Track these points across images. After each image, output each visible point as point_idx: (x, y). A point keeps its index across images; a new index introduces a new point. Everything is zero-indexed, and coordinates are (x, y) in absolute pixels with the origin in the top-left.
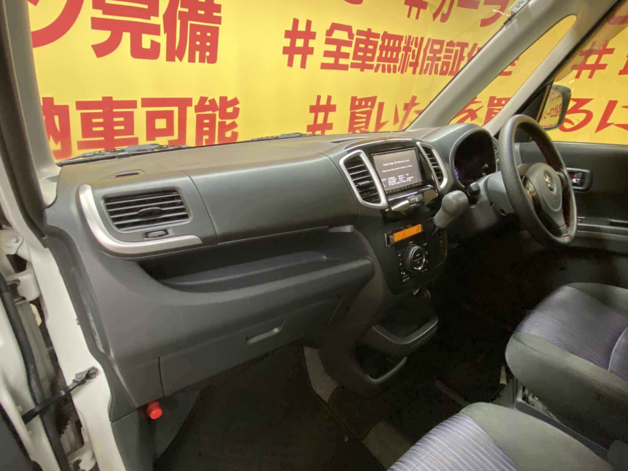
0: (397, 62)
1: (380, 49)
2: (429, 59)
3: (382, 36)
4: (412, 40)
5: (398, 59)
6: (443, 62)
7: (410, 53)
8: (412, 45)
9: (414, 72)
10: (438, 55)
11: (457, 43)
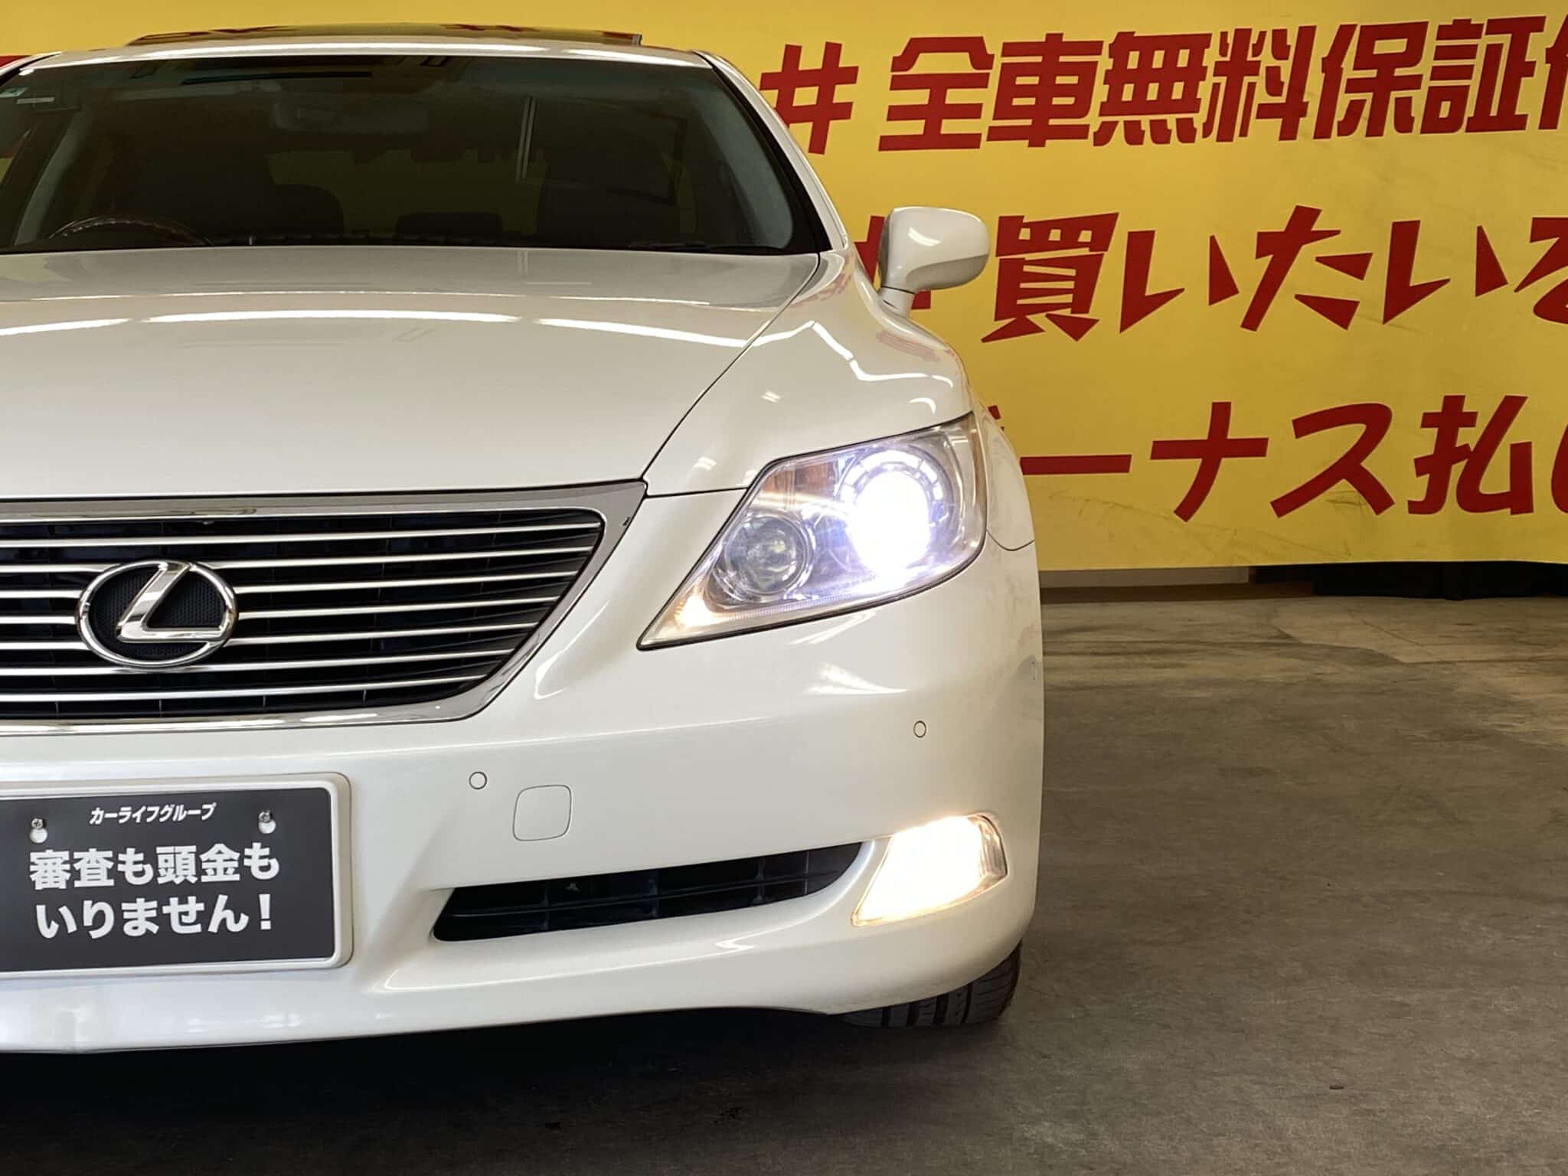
0: (1197, 111)
1: (1105, 83)
2: (1354, 86)
3: (1111, 46)
4: (1254, 39)
5: (1200, 99)
6: (1431, 89)
7: (1260, 81)
8: (1255, 55)
9: (1288, 132)
10: (1399, 72)
11: (1490, 21)
